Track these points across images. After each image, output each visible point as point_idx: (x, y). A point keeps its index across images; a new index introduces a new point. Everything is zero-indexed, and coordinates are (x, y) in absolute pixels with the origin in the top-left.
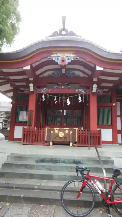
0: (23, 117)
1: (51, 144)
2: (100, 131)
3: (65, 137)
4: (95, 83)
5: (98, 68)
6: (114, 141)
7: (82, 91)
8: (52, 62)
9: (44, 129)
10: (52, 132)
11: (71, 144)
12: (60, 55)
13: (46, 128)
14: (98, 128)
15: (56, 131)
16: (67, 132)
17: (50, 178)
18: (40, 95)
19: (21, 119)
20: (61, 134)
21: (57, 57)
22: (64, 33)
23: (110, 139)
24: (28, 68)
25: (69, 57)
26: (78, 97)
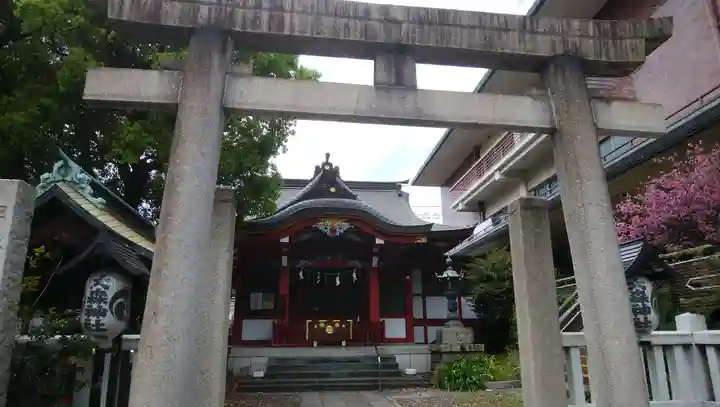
0: (256, 305)
1: (315, 344)
2: (383, 322)
3: (334, 334)
4: (375, 254)
5: (379, 241)
6: (409, 338)
7: (358, 264)
8: (317, 230)
9: (305, 323)
10: (316, 326)
11: (344, 343)
12: (329, 223)
13: (308, 321)
14: (381, 317)
15: (322, 325)
16: (337, 325)
17: (328, 375)
18: (294, 271)
19: (252, 307)
20: (329, 330)
21: (325, 226)
22: (333, 190)
23: (402, 334)
24: (286, 240)
25: (341, 226)
26: (352, 273)
